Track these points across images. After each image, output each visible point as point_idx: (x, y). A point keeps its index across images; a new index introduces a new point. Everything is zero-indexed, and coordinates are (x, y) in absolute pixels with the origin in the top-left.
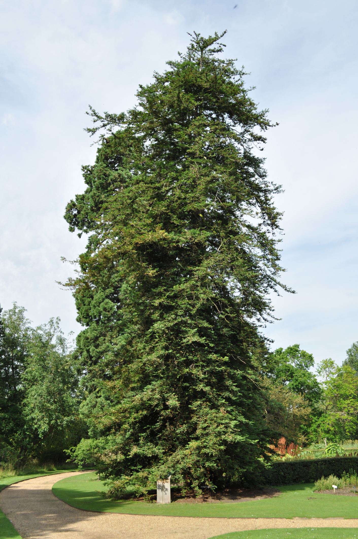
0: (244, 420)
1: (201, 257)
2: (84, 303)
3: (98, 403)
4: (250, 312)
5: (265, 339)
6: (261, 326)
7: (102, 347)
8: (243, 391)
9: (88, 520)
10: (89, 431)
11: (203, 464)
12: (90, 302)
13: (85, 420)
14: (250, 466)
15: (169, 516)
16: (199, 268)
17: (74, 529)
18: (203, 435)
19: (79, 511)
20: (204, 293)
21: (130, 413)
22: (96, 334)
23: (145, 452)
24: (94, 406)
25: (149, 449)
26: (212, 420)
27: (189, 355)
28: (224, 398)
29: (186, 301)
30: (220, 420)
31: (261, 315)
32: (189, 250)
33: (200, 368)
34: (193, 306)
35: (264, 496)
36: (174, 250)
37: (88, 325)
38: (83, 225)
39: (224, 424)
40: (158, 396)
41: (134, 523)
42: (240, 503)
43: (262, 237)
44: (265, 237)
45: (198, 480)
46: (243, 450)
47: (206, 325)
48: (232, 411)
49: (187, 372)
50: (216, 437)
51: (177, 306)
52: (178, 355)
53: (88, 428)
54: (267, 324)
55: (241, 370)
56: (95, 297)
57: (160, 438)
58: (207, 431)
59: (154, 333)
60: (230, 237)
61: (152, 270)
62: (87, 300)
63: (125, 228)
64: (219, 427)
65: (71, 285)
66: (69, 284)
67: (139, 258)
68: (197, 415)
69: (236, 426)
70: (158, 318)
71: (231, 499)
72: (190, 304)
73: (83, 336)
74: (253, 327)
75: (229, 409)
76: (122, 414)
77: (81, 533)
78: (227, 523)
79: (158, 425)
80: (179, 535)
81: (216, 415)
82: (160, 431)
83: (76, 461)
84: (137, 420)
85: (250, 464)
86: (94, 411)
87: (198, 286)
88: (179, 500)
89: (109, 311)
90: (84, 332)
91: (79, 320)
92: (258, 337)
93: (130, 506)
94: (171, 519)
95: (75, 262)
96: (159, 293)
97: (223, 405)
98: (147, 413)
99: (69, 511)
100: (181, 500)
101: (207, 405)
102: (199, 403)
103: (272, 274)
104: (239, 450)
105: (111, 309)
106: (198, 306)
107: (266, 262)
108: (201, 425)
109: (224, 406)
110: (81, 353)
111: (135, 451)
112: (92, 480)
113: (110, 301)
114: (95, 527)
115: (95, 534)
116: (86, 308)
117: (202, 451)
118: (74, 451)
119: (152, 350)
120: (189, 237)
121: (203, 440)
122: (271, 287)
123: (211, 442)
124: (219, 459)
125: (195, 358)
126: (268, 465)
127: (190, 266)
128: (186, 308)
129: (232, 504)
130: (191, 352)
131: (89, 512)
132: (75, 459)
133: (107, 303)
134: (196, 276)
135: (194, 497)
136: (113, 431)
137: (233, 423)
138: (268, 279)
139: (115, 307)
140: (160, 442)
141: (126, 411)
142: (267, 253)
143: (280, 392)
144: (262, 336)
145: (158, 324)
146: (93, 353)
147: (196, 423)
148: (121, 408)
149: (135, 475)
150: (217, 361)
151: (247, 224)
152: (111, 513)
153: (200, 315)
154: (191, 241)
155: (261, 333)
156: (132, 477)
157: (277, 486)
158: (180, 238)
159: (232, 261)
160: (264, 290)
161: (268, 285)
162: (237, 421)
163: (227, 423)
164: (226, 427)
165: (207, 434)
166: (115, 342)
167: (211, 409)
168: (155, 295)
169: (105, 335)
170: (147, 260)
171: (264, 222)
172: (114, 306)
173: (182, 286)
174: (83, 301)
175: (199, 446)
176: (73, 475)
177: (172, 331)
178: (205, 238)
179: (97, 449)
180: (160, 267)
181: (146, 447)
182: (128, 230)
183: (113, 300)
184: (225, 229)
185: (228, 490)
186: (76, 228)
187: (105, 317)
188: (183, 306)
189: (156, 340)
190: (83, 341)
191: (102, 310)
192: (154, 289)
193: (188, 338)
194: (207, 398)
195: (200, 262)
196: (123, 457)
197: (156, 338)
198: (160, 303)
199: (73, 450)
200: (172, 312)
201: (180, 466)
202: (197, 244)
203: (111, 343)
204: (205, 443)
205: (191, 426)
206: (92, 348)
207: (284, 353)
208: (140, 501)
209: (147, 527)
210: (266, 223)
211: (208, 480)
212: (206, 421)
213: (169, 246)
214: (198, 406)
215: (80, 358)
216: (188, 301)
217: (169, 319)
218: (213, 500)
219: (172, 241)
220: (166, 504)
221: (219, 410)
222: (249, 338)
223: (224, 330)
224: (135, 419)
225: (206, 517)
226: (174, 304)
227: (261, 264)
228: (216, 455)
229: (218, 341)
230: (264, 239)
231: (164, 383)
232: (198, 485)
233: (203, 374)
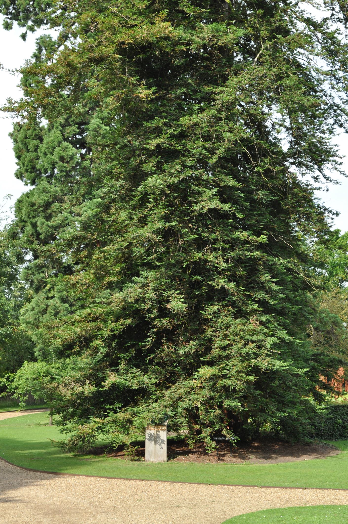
0: (287, 337)
1: (227, 71)
2: (27, 147)
3: (50, 307)
4: (303, 164)
5: (326, 209)
6: (319, 189)
7: (56, 219)
8: (286, 292)
9: (37, 485)
10: (35, 350)
11: (220, 402)
12: (38, 146)
13: (30, 333)
14: (293, 408)
15: (165, 482)
16: (224, 89)
17: (17, 499)
18: (222, 359)
19: (22, 470)
20: (231, 130)
21: (105, 321)
22: (46, 198)
23: (128, 383)
24: (43, 311)
25: (134, 377)
26: (236, 335)
27: (204, 232)
28: (257, 302)
29: (201, 142)
30: (250, 335)
31: (320, 171)
32: (207, 59)
33: (220, 252)
34: (213, 151)
35: (314, 455)
36: (182, 57)
37: (33, 183)
38: (26, 18)
39: (255, 342)
40: (151, 295)
41: (111, 491)
42: (276, 465)
43: (330, 39)
44: (335, 40)
45: (211, 427)
46: (284, 383)
47: (232, 182)
48: (269, 321)
49: (200, 259)
50: (242, 361)
51: (185, 151)
52: (186, 230)
53: (34, 344)
54: (330, 185)
55: (283, 259)
56: (46, 139)
57: (151, 361)
58: (228, 352)
59: (147, 194)
60: (278, 39)
61: (146, 89)
62: (32, 143)
63: (101, 16)
64: (248, 347)
65: (13, 110)
66: (9, 108)
67: (124, 69)
68: (212, 327)
69: (274, 345)
70: (154, 169)
71: (263, 458)
72: (206, 149)
73: (26, 201)
74: (307, 190)
75: (264, 319)
76: (92, 323)
77: (29, 504)
78: (258, 495)
79: (149, 341)
80: (183, 512)
81: (243, 327)
82: (151, 351)
83: (15, 396)
84: (116, 332)
85: (292, 406)
86: (45, 319)
87: (220, 119)
88: (179, 457)
89: (68, 162)
90: (27, 195)
91: (19, 176)
92: (314, 207)
93: (103, 464)
94: (170, 486)
95: (17, 71)
96: (155, 129)
97: (254, 312)
98: (132, 322)
99: (8, 471)
100: (183, 457)
101: (228, 311)
102: (216, 307)
103: (344, 103)
104: (277, 383)
105: (72, 158)
106: (220, 152)
107: (334, 82)
108: (218, 343)
109: (256, 315)
110: (23, 228)
111: (114, 380)
112: (40, 425)
113: (70, 146)
114: (50, 497)
115: (51, 507)
116: (31, 155)
117: (220, 382)
118: (13, 381)
119: (143, 221)
120: (208, 35)
121: (222, 366)
122: (341, 126)
123: (235, 370)
124: (245, 397)
125: (213, 236)
126: (320, 408)
127: (208, 86)
128: (201, 154)
129: (264, 465)
130: (206, 226)
131: (39, 473)
132: (14, 393)
133: (66, 148)
134: (218, 102)
135: (205, 453)
136: (77, 348)
137: (270, 341)
138: (335, 111)
139: (78, 155)
140: (152, 368)
141: (97, 318)
142: (337, 67)
143: (335, 297)
144: (321, 205)
145: (154, 178)
146: (42, 227)
147: (210, 340)
148: (89, 314)
149: (111, 416)
150: (248, 242)
151: (306, 16)
152: (74, 475)
153: (223, 167)
154: (211, 43)
155: (319, 200)
156: (107, 419)
157: (332, 440)
158: (193, 37)
159: (280, 79)
160: (328, 129)
161: (336, 121)
162: (276, 338)
163: (260, 341)
164: (259, 347)
165: (228, 358)
166: (78, 211)
167: (235, 318)
168: (150, 132)
169: (61, 201)
170: (136, 72)
171: (333, 15)
172: (76, 153)
173: (195, 119)
174: (26, 145)
175: (214, 375)
176: (10, 417)
177: (176, 191)
178: (234, 39)
179: (48, 378)
180: (159, 86)
181: (129, 375)
182: (107, 20)
183: (74, 143)
184: (269, 23)
185: (256, 445)
186: (15, 23)
187: (62, 171)
188: (195, 151)
189: (150, 205)
190: (27, 208)
191: (57, 159)
192: (148, 121)
193: (202, 203)
194: (229, 301)
195: (225, 78)
196: (94, 389)
197: (150, 202)
198: (158, 146)
199: (11, 379)
200: (177, 161)
201: (183, 405)
202: (220, 48)
203: (71, 212)
204: (226, 371)
205: (203, 344)
206: (40, 220)
207: (343, 237)
208: (119, 458)
209: (132, 498)
210: (336, 17)
211: (226, 427)
212: (226, 336)
213: (173, 50)
214: (215, 313)
215: (21, 235)
216: (203, 143)
217: (172, 171)
218: (234, 459)
219: (178, 42)
220: (159, 463)
221: (248, 320)
222: (300, 207)
223: (259, 192)
224: (112, 331)
225: (224, 485)
226: (180, 148)
227: (326, 86)
228: (240, 390)
229: (250, 210)
230: (333, 43)
231: (162, 275)
232: (210, 435)
233: (224, 262)
